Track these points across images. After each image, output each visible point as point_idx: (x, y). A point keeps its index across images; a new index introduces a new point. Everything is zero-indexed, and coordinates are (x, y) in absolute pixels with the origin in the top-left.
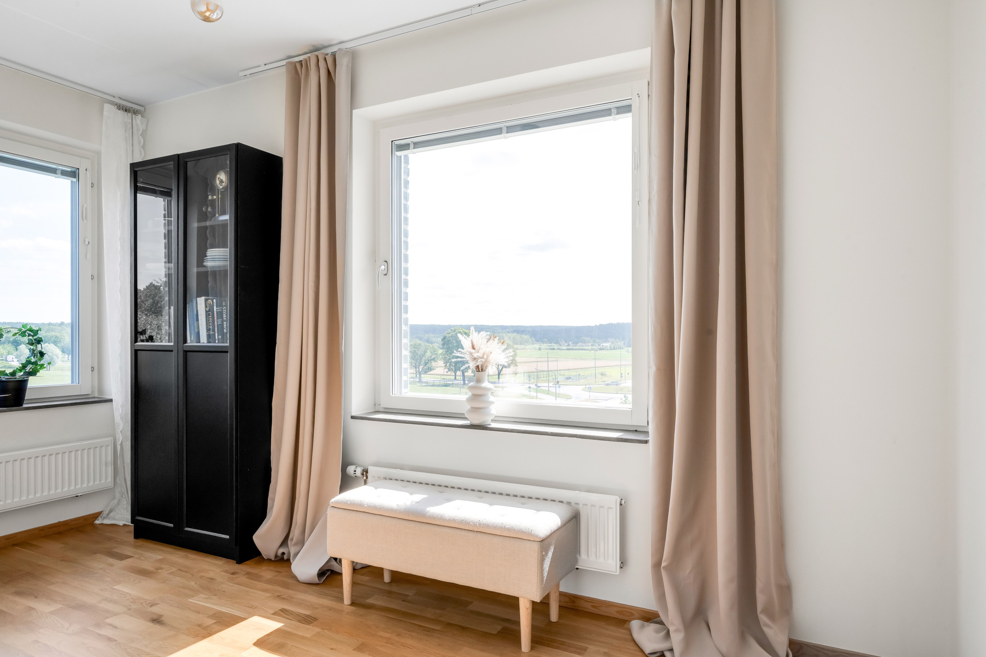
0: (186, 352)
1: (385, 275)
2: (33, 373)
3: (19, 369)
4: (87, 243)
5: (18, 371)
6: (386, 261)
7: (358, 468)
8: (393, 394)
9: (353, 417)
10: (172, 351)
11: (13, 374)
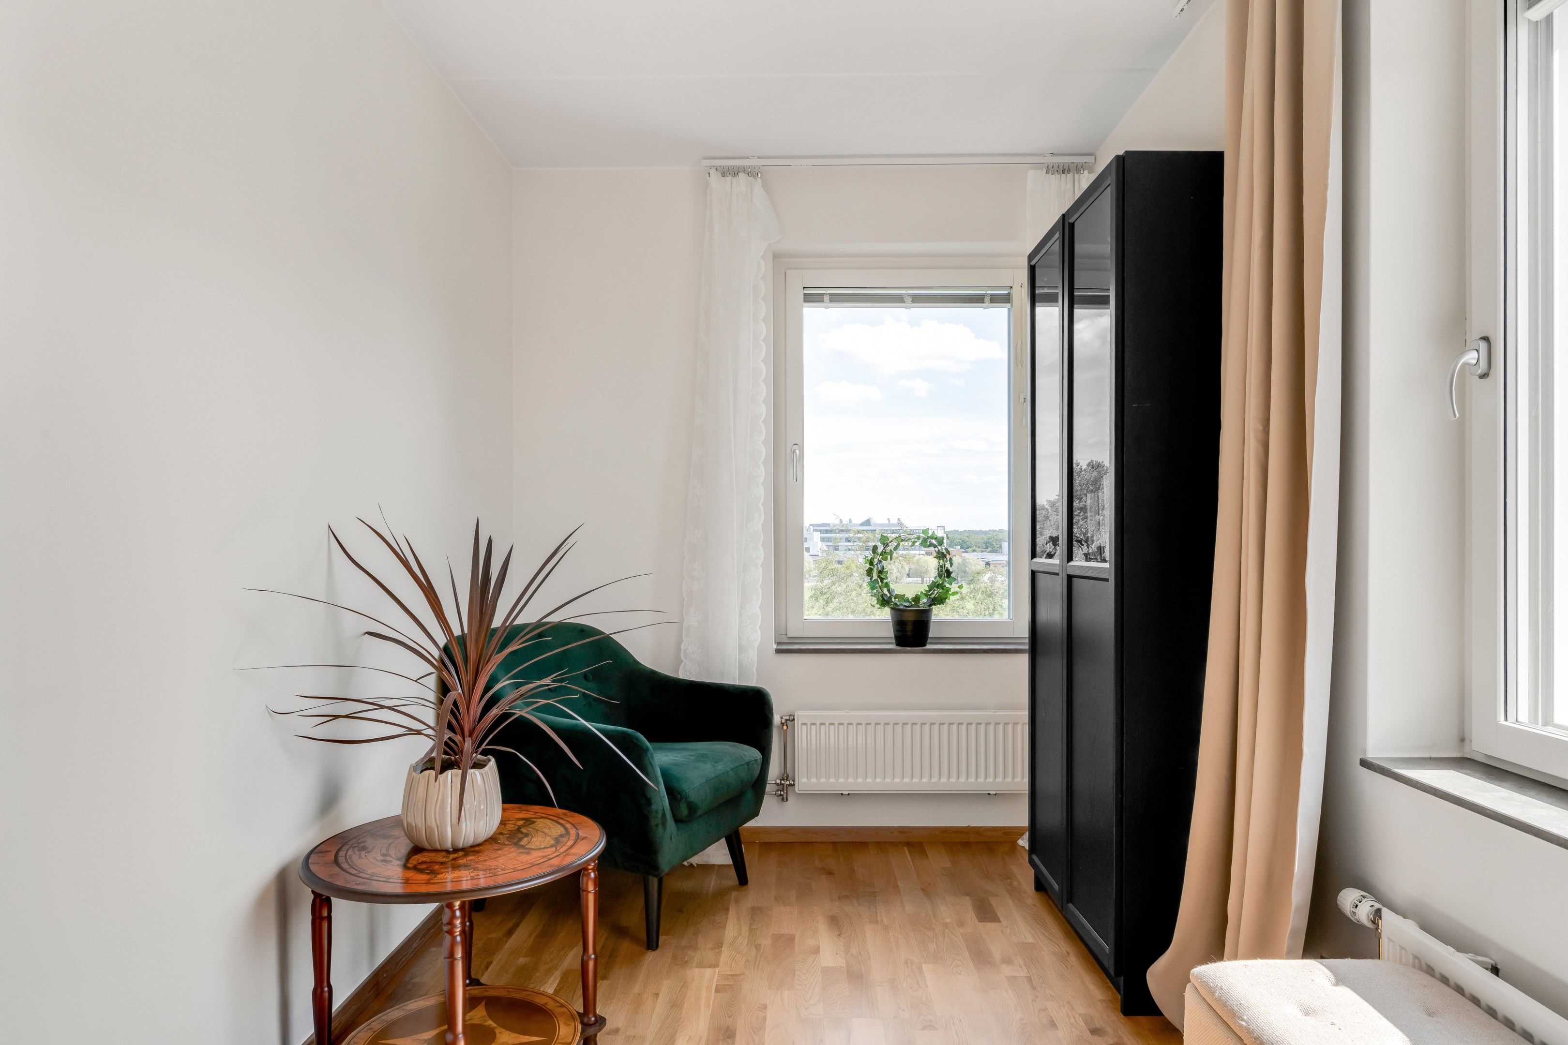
0: (1070, 578)
1: (1484, 376)
2: (940, 600)
3: (925, 594)
4: (1022, 400)
5: (923, 596)
6: (1486, 339)
7: (1364, 900)
8: (1506, 719)
9: (1365, 763)
10: (1057, 574)
11: (917, 599)
